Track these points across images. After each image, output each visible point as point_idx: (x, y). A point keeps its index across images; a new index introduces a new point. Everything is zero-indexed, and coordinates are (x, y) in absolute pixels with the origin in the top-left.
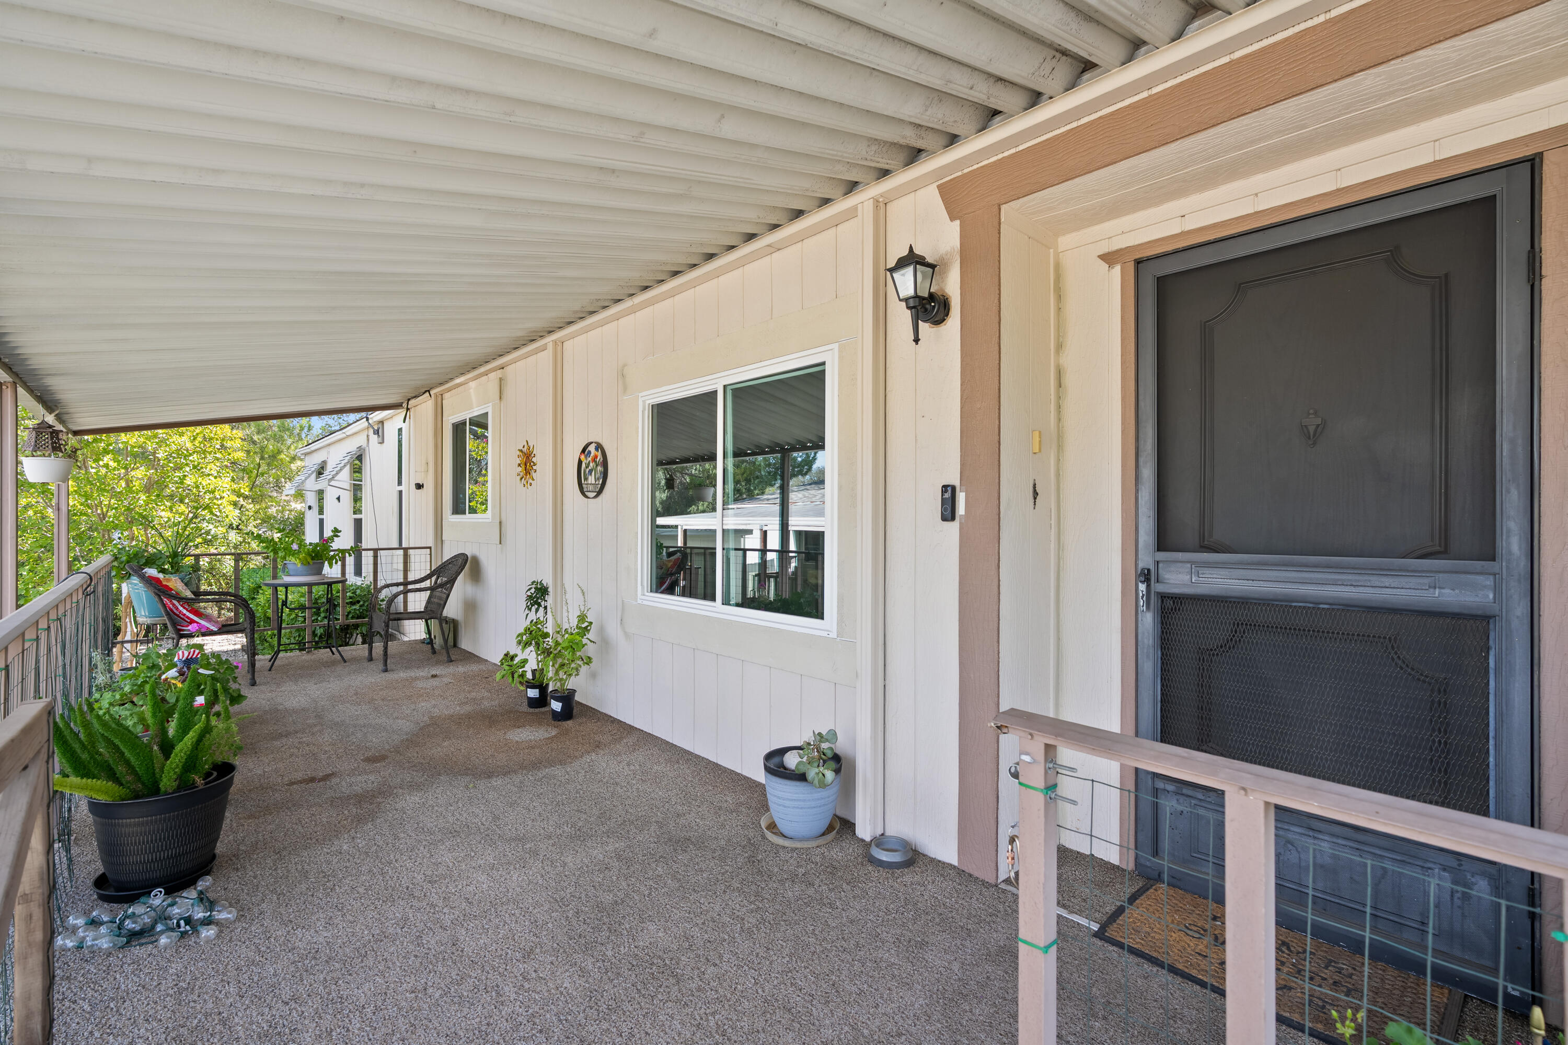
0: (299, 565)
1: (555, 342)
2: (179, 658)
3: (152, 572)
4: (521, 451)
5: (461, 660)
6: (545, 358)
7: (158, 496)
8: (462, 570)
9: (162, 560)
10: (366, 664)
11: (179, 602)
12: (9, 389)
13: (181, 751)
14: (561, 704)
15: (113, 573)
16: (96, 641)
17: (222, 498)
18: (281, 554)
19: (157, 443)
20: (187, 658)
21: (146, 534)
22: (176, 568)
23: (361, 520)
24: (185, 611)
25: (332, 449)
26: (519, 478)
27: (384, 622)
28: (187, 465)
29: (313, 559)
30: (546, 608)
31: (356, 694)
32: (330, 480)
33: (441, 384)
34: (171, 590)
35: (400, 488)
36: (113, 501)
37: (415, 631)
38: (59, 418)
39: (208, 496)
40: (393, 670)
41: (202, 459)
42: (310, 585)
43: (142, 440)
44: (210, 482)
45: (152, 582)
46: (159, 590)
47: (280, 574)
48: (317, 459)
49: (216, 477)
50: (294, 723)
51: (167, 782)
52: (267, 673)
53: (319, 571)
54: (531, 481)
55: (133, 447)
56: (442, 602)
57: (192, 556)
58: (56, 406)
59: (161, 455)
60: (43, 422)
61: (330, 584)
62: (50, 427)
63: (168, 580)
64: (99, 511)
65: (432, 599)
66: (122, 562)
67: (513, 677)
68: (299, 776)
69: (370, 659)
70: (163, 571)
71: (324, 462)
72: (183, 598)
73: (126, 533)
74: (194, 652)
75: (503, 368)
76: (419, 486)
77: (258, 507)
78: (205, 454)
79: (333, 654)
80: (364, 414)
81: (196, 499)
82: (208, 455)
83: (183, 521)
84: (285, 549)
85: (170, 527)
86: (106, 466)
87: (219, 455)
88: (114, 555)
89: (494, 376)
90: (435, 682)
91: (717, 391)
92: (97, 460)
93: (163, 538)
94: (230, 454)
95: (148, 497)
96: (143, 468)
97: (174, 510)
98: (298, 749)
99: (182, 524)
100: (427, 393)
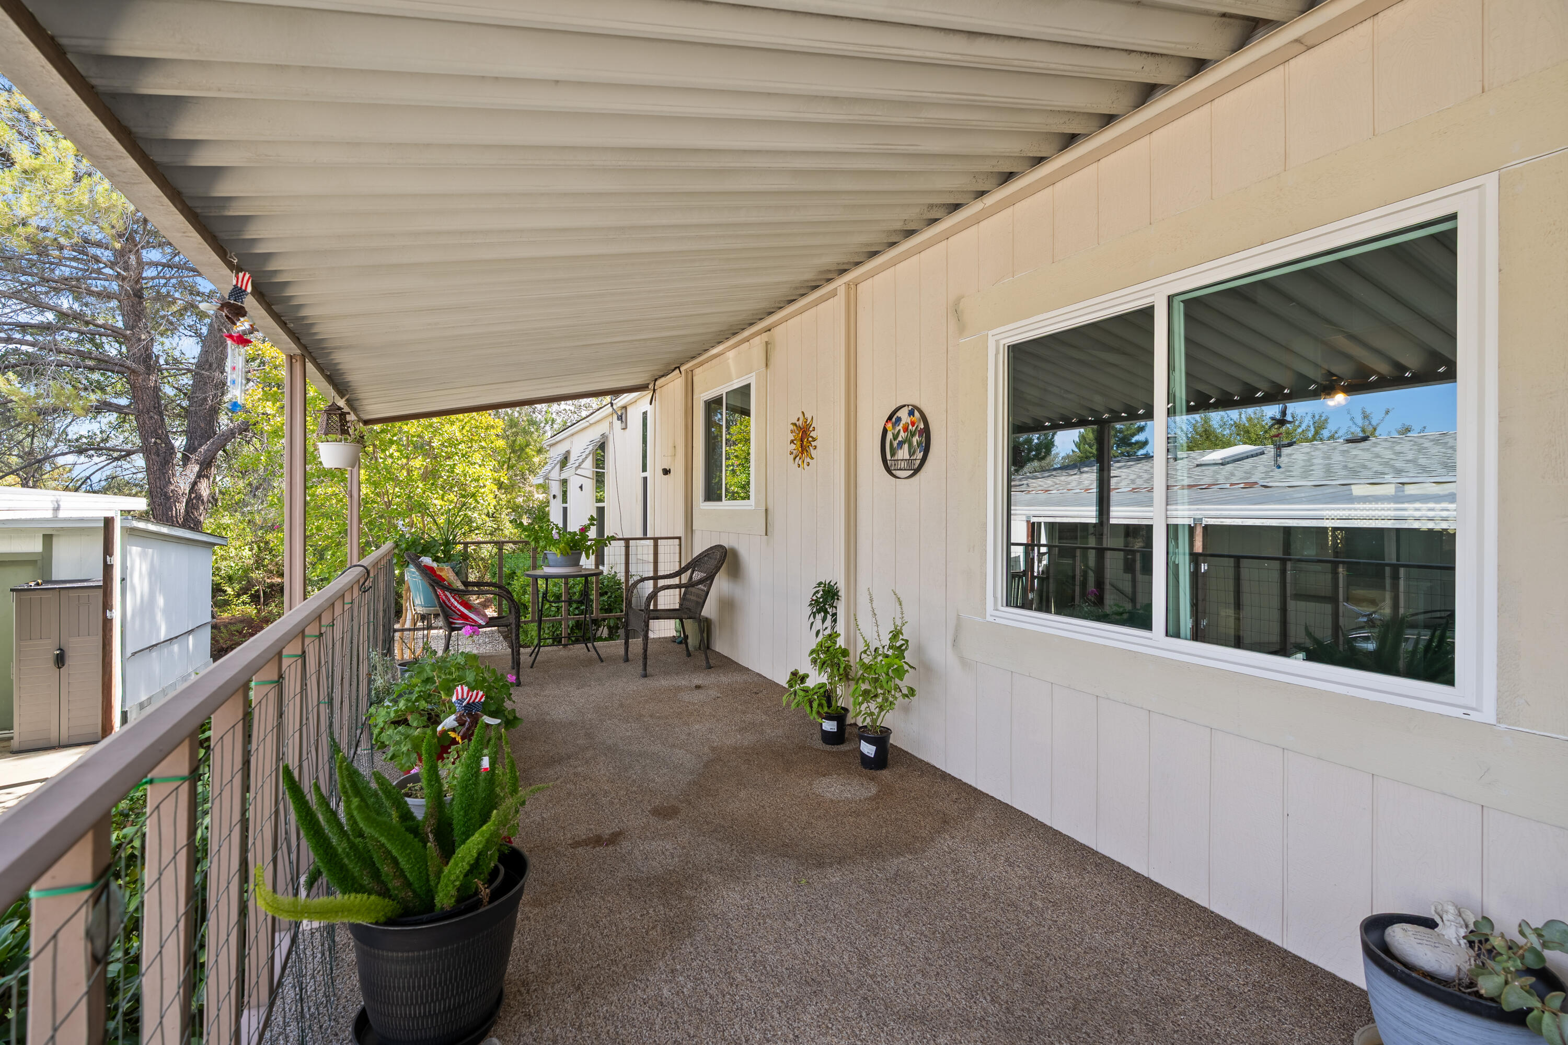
0: (559, 556)
1: (848, 285)
2: (457, 697)
3: (427, 560)
4: (795, 424)
5: (720, 667)
6: (838, 303)
7: (433, 484)
8: (722, 564)
9: (436, 548)
10: (623, 665)
11: (451, 593)
12: (298, 363)
13: (463, 859)
14: (874, 748)
15: (395, 561)
16: (375, 638)
17: (485, 486)
18: (542, 543)
19: (433, 432)
20: (468, 703)
21: (423, 521)
22: (448, 558)
23: (603, 508)
24: (456, 604)
25: (575, 438)
26: (792, 456)
27: (644, 621)
28: (457, 453)
29: (571, 549)
30: (834, 615)
31: (621, 705)
32: (577, 468)
33: (693, 358)
34: (444, 580)
35: (645, 474)
36: (397, 489)
37: (664, 629)
38: (349, 402)
39: (474, 484)
40: (652, 676)
41: (468, 448)
42: (566, 577)
43: (420, 429)
44: (475, 470)
45: (427, 572)
46: (433, 580)
47: (540, 562)
48: (560, 450)
49: (480, 466)
50: (565, 742)
51: (444, 898)
52: (529, 670)
53: (576, 563)
54: (808, 460)
55: (413, 436)
56: (701, 601)
57: (461, 543)
58: (347, 390)
59: (435, 444)
60: (334, 404)
61: (586, 576)
62: (340, 408)
63: (442, 570)
64: (386, 500)
65: (687, 596)
66: (401, 550)
67: (811, 707)
68: (582, 831)
69: (627, 660)
70: (436, 559)
71: (568, 452)
72: (454, 590)
73: (407, 520)
74: (477, 694)
75: (769, 330)
76: (666, 472)
77: (509, 496)
78: (472, 443)
79: (589, 651)
80: (608, 399)
81: (463, 487)
82: (474, 444)
83: (453, 509)
84: (546, 538)
85: (442, 514)
86: (391, 456)
87: (483, 444)
88: (396, 542)
89: (758, 341)
90: (698, 696)
91: (1152, 307)
92: (383, 451)
93: (437, 524)
94: (492, 442)
95: (425, 485)
96: (420, 458)
97: (445, 499)
98: (575, 784)
99: (452, 512)
100: (678, 370)
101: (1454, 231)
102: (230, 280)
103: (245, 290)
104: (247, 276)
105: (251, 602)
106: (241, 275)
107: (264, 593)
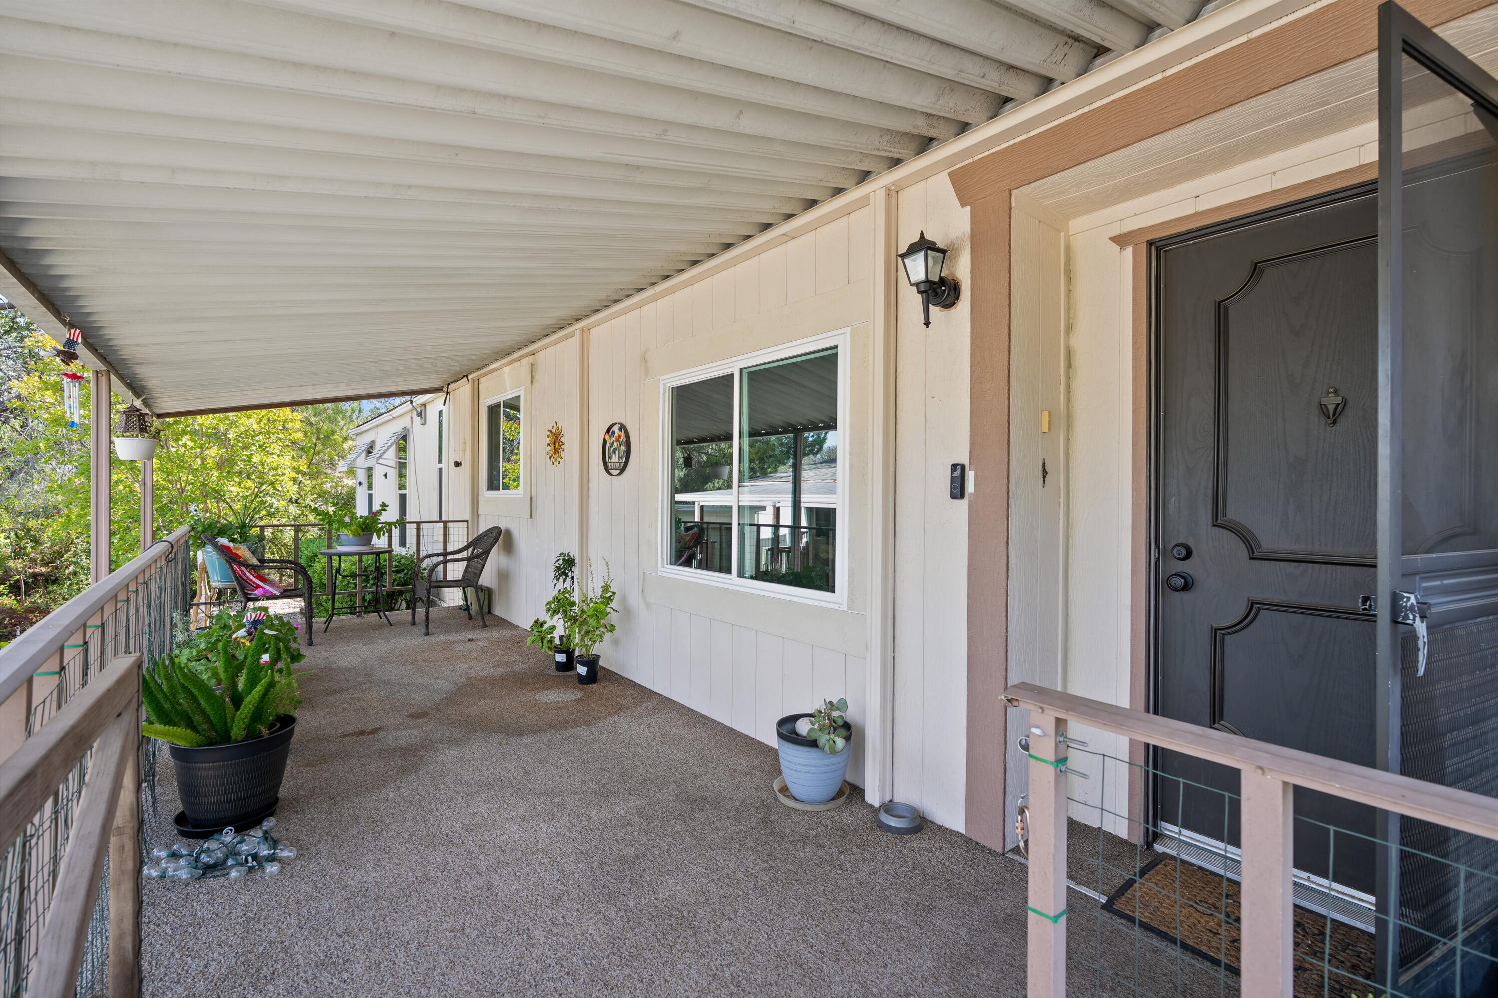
0: (351, 536)
1: (582, 329)
2: (247, 620)
3: (223, 541)
4: (550, 431)
5: (495, 626)
6: (573, 344)
7: (228, 472)
8: (496, 542)
9: (232, 531)
10: (410, 628)
11: (246, 568)
12: (104, 377)
13: (250, 703)
14: (586, 669)
15: (191, 542)
16: (176, 603)
17: (283, 474)
18: (335, 526)
19: (228, 425)
20: (254, 620)
21: (219, 507)
22: (244, 538)
23: (405, 495)
24: (251, 577)
25: (380, 429)
26: (549, 456)
27: (426, 589)
28: (254, 444)
29: (363, 530)
30: (572, 578)
31: (401, 655)
32: (378, 458)
33: (478, 369)
34: (240, 557)
35: (440, 466)
36: (190, 477)
37: (453, 597)
38: (146, 403)
39: (271, 473)
40: (433, 634)
41: (266, 439)
42: (360, 555)
43: (215, 422)
44: (273, 460)
45: (224, 551)
46: (230, 557)
47: (334, 544)
48: (366, 439)
49: (278, 456)
50: (347, 681)
51: (237, 731)
52: (322, 634)
53: (368, 542)
54: (559, 459)
55: (208, 428)
56: (478, 572)
57: (257, 527)
58: (143, 392)
59: (231, 435)
60: (132, 406)
61: (378, 554)
62: (138, 410)
63: (238, 549)
64: (178, 486)
65: (469, 569)
66: (198, 532)
67: (543, 643)
68: (351, 729)
69: (414, 623)
70: (233, 540)
71: (373, 442)
72: (250, 565)
74: (260, 614)
75: (534, 354)
76: (458, 464)
77: (314, 483)
78: (269, 435)
79: (381, 618)
80: (408, 398)
81: (261, 476)
82: (272, 436)
83: (250, 495)
84: (339, 521)
85: (239, 501)
86: (185, 445)
87: (281, 436)
88: (192, 525)
89: (526, 362)
90: (471, 646)
91: (733, 374)
92: (177, 440)
93: (233, 510)
94: (290, 435)
95: (220, 473)
96: (215, 447)
97: (242, 486)
98: (350, 704)
99: (250, 498)
100: (466, 378)
101: (837, 354)
102: (65, 334)
103: (77, 341)
104: (78, 331)
105: (9, 593)
106: (73, 331)
107: (26, 583)
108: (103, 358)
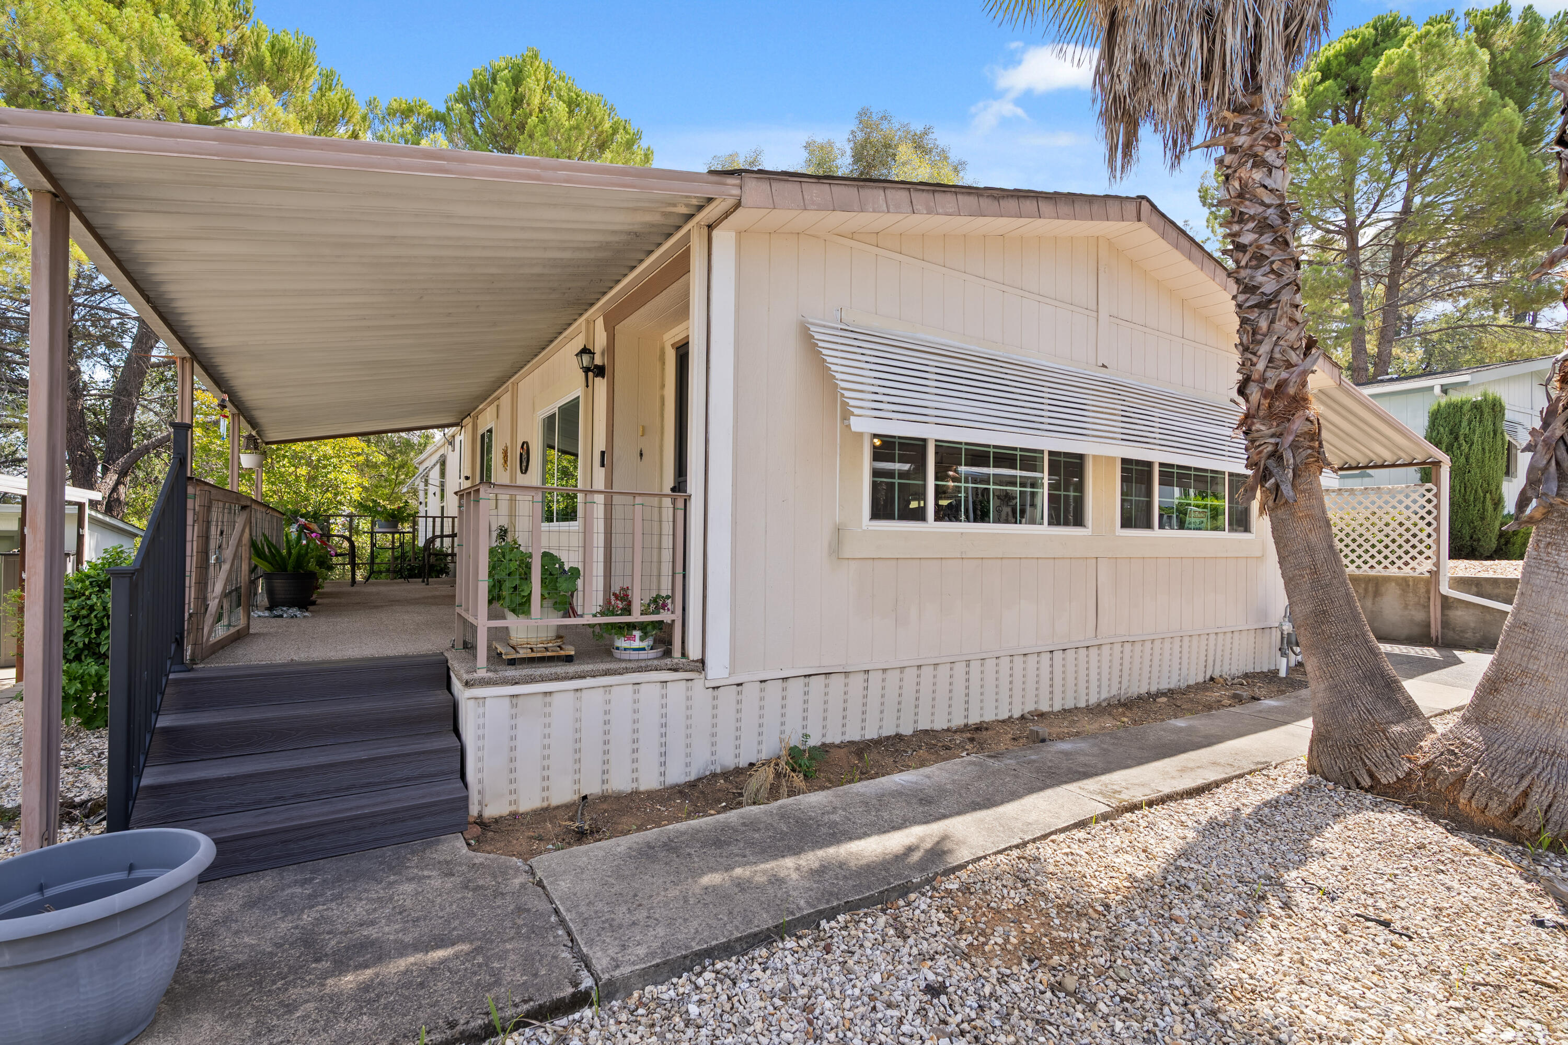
0: (383, 521)
1: (513, 384)
4: (503, 449)
12: (238, 417)
23: (444, 506)
33: (474, 410)
35: (460, 481)
38: (258, 433)
53: (395, 526)
54: (506, 467)
58: (257, 427)
60: (250, 434)
61: (402, 534)
62: (253, 436)
75: (499, 399)
76: (467, 478)
89: (495, 404)
102: (221, 395)
103: (226, 399)
104: (226, 393)
108: (236, 407)
